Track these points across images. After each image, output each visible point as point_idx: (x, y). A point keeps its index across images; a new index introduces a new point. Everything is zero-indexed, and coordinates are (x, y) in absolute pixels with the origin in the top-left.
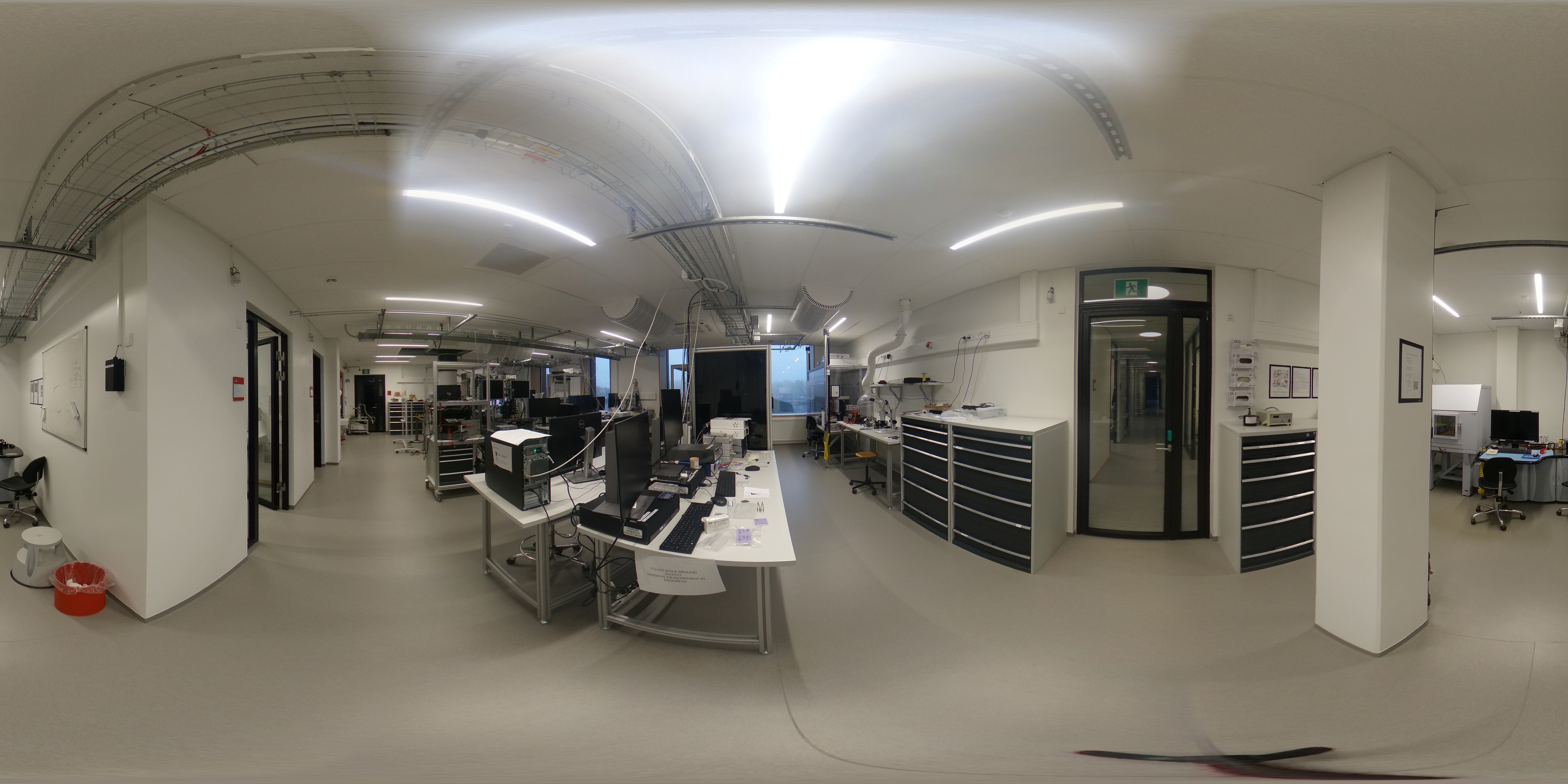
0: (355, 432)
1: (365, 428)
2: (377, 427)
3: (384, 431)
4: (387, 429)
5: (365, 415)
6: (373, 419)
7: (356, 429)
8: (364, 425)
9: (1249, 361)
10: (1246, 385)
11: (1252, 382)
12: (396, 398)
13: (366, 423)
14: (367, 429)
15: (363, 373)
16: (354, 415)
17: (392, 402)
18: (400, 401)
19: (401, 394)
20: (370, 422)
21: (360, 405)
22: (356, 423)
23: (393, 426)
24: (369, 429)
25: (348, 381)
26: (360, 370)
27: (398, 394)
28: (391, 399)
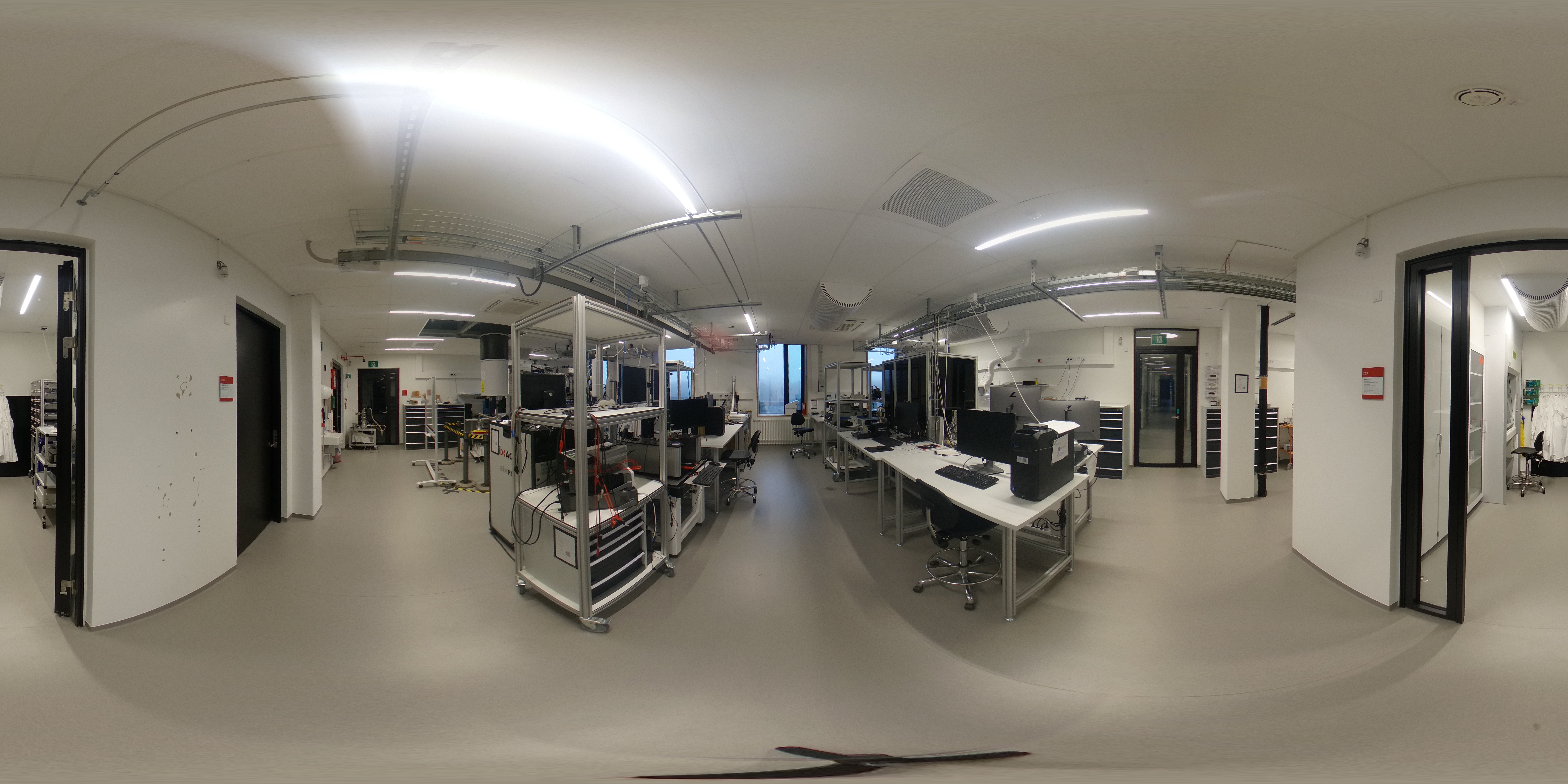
0: (358, 445)
1: (372, 440)
2: (388, 439)
3: (397, 443)
4: (401, 441)
5: (372, 422)
6: (383, 428)
7: (359, 442)
8: (370, 436)
9: (1215, 376)
10: (1214, 387)
12: (415, 399)
13: (373, 434)
14: (374, 441)
15: (370, 366)
16: (357, 422)
17: (408, 404)
18: (419, 404)
19: (421, 394)
20: (378, 432)
21: (366, 408)
22: (359, 434)
23: (409, 438)
24: (377, 440)
25: (348, 376)
26: (364, 361)
27: (416, 394)
28: (408, 401)
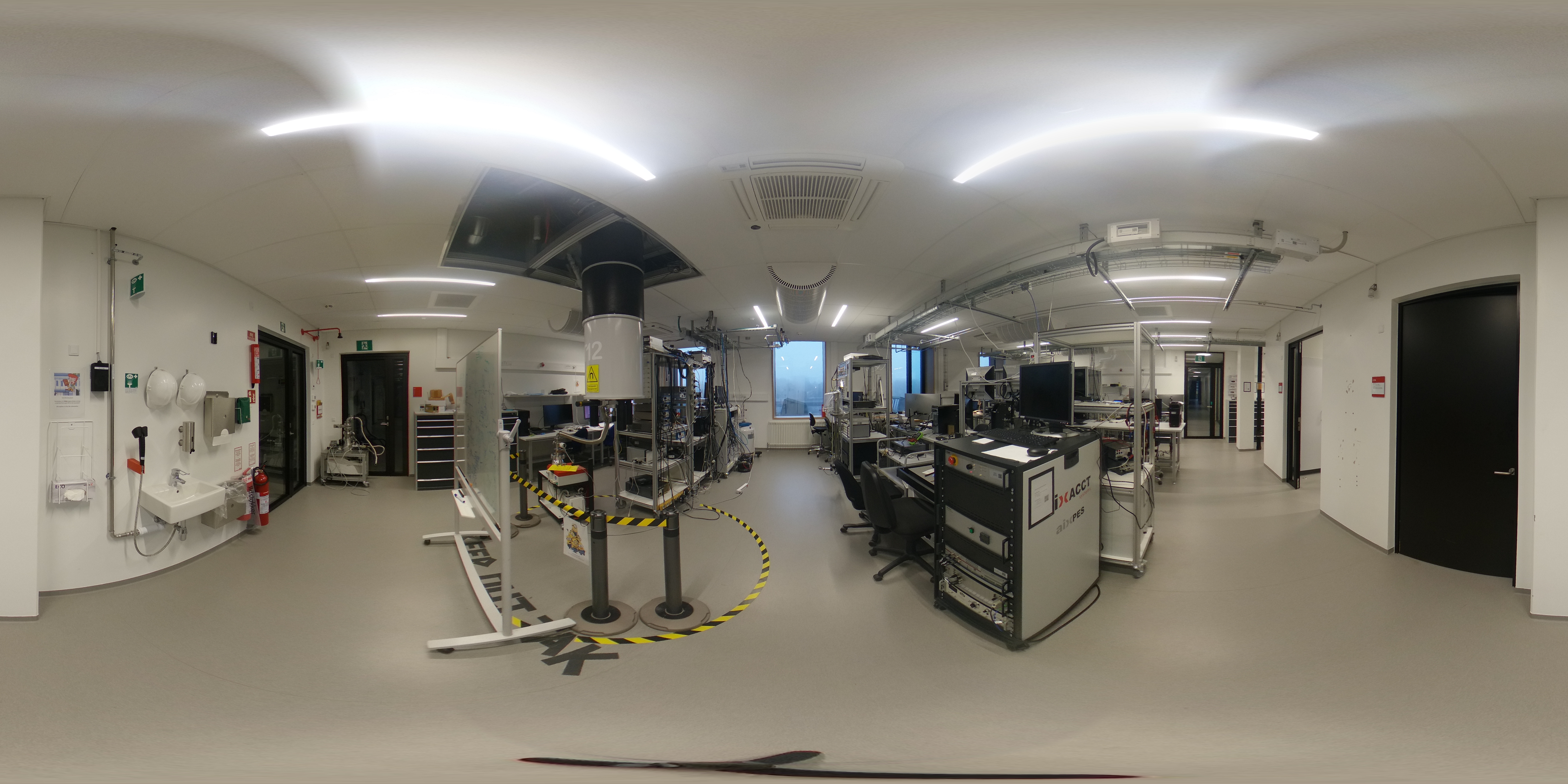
0: (335, 478)
1: (360, 470)
2: (388, 467)
3: (404, 477)
4: (409, 475)
5: (361, 441)
6: (379, 450)
7: (339, 472)
8: (357, 464)
9: (1234, 382)
10: (1233, 388)
11: (1235, 388)
12: (434, 403)
13: (362, 460)
14: (364, 472)
15: (359, 348)
16: (337, 440)
17: (423, 413)
18: (442, 411)
19: (445, 394)
20: (371, 457)
21: (353, 419)
22: (339, 459)
23: (424, 471)
24: (369, 470)
25: (319, 364)
26: (349, 342)
27: (436, 395)
28: (422, 407)
